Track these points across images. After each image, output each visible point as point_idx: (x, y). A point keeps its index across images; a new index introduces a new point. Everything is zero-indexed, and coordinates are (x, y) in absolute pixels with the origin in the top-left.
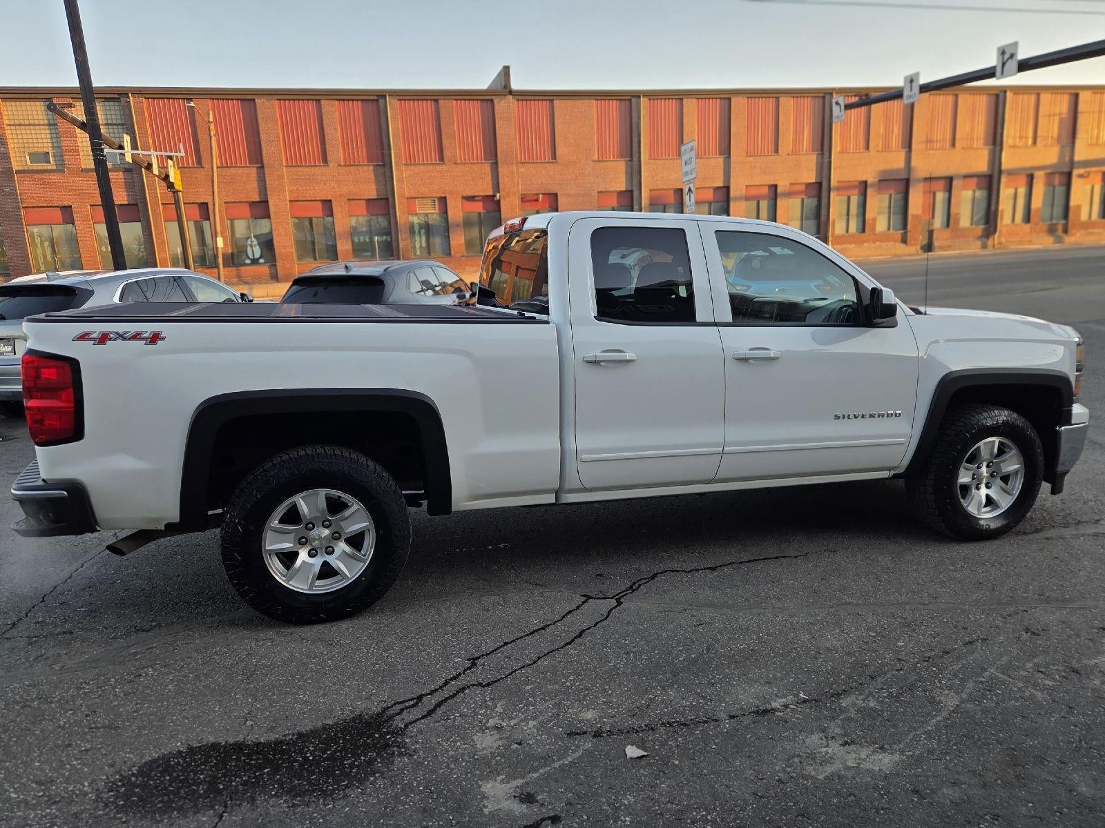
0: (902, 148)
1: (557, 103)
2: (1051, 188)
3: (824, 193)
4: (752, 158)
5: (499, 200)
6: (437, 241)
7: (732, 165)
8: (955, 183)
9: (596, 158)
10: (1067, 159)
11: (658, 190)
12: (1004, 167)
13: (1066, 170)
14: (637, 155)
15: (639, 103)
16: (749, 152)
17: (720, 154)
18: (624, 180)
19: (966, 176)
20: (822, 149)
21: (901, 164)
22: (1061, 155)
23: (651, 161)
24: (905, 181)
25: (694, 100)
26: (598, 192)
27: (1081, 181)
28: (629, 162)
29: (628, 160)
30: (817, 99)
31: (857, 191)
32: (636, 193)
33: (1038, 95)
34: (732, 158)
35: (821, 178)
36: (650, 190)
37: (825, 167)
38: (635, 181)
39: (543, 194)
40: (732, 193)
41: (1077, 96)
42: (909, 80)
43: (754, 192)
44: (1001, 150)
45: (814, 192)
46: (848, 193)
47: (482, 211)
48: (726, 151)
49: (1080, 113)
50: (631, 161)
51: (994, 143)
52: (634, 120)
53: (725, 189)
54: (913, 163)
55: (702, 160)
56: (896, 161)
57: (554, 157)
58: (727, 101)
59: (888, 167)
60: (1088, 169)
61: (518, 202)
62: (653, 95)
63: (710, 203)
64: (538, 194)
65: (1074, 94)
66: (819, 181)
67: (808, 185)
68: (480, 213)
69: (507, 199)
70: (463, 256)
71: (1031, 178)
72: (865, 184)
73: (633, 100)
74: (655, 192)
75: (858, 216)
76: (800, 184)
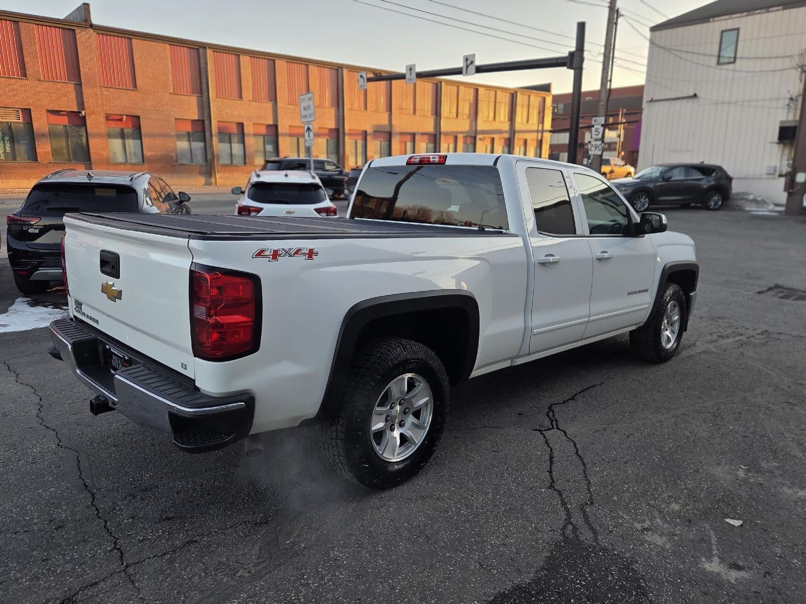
0: (386, 111)
1: (135, 42)
2: (466, 145)
3: (341, 136)
4: (292, 107)
5: (85, 116)
6: (22, 148)
7: (279, 110)
8: (417, 137)
9: (172, 91)
10: (474, 128)
11: (224, 122)
12: (442, 130)
13: (473, 135)
14: (206, 93)
15: (205, 54)
16: (290, 102)
17: (269, 101)
18: (196, 111)
19: (423, 134)
20: (338, 106)
21: (386, 122)
22: (471, 126)
23: (216, 99)
24: (389, 133)
25: (248, 57)
26: (175, 119)
27: (480, 141)
28: (200, 98)
29: (199, 96)
30: (333, 70)
31: (360, 137)
32: (207, 123)
33: (458, 87)
34: (279, 105)
35: (339, 126)
36: (218, 121)
37: (340, 119)
38: (206, 114)
39: (126, 115)
40: (280, 131)
41: (477, 90)
42: (409, 68)
43: (296, 131)
44: (440, 119)
45: (334, 135)
46: (357, 138)
47: (67, 123)
48: (274, 99)
49: (481, 101)
50: (202, 97)
51: (436, 114)
52: (202, 66)
53: (274, 127)
54: (393, 122)
55: (256, 103)
56: (383, 120)
57: (135, 86)
58: (272, 62)
59: (378, 123)
60: (484, 136)
61: (102, 119)
62: (217, 49)
63: (264, 136)
64: (122, 115)
65: (476, 88)
66: (337, 127)
67: (330, 130)
68: (65, 126)
69: (93, 116)
70: (50, 163)
71: (456, 138)
72: (365, 133)
73: (201, 50)
74: (223, 124)
75: (362, 154)
76: (326, 128)
